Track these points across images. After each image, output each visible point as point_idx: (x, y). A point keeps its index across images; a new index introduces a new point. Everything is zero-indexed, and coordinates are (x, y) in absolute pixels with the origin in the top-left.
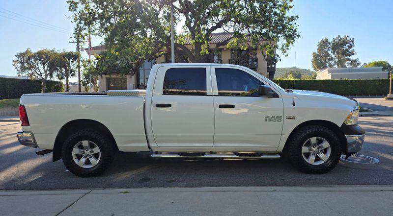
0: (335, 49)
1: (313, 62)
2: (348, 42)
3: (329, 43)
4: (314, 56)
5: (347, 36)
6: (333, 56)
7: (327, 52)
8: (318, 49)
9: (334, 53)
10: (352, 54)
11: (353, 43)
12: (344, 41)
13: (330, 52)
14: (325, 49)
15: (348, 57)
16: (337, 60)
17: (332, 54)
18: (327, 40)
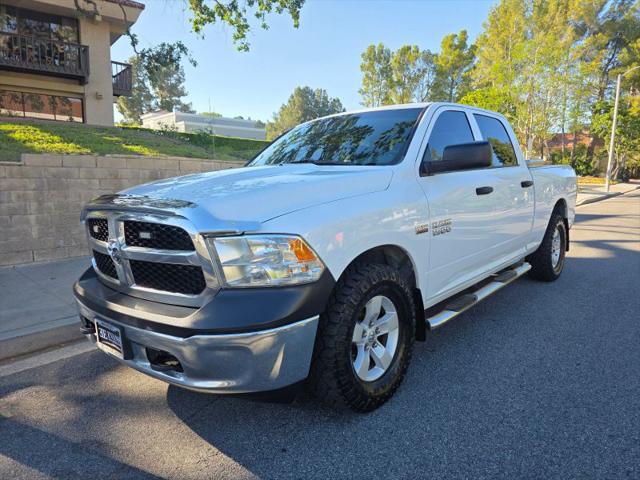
0: (156, 81)
6: (152, 92)
7: (143, 83)
9: (154, 87)
10: (183, 94)
11: (183, 74)
13: (147, 84)
14: (138, 76)
15: (177, 98)
17: (150, 88)
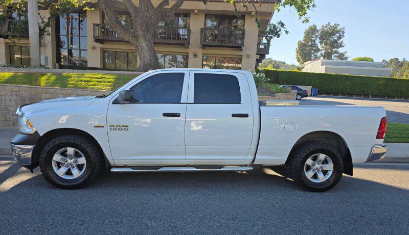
0: (323, 39)
1: (297, 52)
2: (338, 32)
3: (318, 31)
4: (299, 44)
5: (338, 25)
6: (320, 47)
7: (314, 41)
8: (304, 37)
9: (321, 43)
10: (341, 46)
11: (343, 33)
12: (334, 30)
13: (317, 42)
14: (312, 37)
15: (336, 49)
16: (323, 52)
17: (319, 44)
18: (316, 27)
